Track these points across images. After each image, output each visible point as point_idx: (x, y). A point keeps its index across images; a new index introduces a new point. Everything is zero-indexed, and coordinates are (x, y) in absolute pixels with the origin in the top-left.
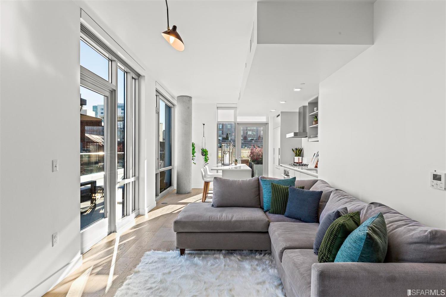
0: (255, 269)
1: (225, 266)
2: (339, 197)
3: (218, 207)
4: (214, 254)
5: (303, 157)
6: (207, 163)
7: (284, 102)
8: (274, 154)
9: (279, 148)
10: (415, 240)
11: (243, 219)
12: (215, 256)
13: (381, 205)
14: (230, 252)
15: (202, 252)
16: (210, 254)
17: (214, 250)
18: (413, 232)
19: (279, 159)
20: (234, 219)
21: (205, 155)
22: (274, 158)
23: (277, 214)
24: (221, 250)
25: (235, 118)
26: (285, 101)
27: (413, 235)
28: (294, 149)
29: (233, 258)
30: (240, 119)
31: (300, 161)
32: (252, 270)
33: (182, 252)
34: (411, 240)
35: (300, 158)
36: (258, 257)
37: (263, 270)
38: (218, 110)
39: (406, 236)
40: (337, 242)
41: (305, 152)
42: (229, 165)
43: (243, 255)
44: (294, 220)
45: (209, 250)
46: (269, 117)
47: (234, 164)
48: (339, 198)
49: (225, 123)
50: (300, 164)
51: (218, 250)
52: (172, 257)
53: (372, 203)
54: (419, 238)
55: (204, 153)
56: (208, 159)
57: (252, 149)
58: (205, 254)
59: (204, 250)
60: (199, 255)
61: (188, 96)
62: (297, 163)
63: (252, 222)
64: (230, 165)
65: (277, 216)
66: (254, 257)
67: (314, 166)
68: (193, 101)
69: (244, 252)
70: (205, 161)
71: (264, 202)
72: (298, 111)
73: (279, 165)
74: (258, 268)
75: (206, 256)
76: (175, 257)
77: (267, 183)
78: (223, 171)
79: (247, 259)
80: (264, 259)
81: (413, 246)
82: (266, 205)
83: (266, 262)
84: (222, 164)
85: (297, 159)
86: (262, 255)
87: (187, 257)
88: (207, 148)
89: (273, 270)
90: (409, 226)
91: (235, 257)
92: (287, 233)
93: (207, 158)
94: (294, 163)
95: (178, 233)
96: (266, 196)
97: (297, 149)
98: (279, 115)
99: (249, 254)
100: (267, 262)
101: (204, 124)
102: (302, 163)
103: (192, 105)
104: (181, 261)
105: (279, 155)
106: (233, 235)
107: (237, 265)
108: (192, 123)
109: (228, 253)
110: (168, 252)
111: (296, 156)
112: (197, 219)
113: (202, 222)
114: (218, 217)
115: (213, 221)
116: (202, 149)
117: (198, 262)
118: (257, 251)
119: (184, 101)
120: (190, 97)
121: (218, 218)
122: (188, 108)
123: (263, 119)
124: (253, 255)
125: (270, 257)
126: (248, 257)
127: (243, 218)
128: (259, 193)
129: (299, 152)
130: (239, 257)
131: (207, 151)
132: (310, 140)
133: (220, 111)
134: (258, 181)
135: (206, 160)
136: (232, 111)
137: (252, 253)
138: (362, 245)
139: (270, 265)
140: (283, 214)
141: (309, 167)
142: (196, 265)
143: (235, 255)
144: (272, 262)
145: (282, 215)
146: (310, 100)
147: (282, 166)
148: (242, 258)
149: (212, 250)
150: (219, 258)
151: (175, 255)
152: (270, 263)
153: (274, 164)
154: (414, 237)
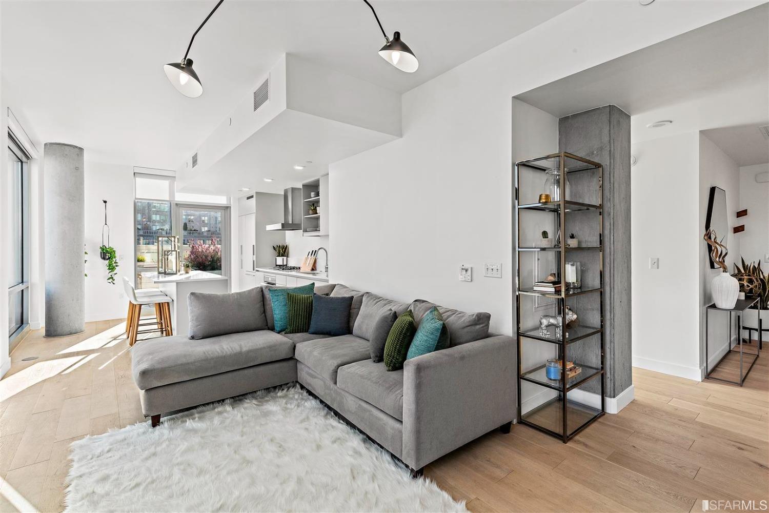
0: (286, 409)
1: (242, 417)
2: (375, 300)
3: (203, 338)
4: (214, 408)
5: (287, 257)
6: (114, 272)
7: (270, 180)
8: (242, 254)
9: (253, 246)
10: (467, 324)
11: (259, 347)
12: (216, 410)
13: (424, 301)
14: (237, 399)
15: (191, 411)
16: (208, 411)
17: (213, 403)
18: (463, 319)
19: (254, 261)
20: (244, 349)
21: (109, 258)
22: (242, 260)
23: (298, 332)
24: (223, 400)
25: (172, 193)
26: (272, 180)
27: (464, 320)
28: (275, 247)
29: (246, 405)
30: (180, 198)
31: (285, 263)
32: (284, 411)
33: (156, 421)
34: (464, 325)
35: (285, 258)
36: (281, 394)
37: (298, 406)
38: (137, 179)
39: (458, 322)
40: (406, 340)
41: (291, 251)
42: (176, 274)
43: (258, 397)
44: (321, 336)
45: (204, 405)
46: (230, 198)
47: (183, 272)
48: (375, 302)
49: (147, 201)
50: (284, 267)
51: (219, 402)
52: (138, 435)
53: (416, 301)
54: (470, 321)
55: (107, 254)
56: (117, 266)
57: (193, 247)
58: (199, 413)
59: (195, 407)
60: (191, 416)
61: (76, 147)
62: (280, 266)
63: (272, 347)
64: (178, 274)
65: (299, 335)
66: (275, 396)
67: (310, 268)
68: (86, 156)
69: (258, 393)
70: (109, 269)
71: (276, 321)
72: (283, 194)
73: (254, 270)
74: (289, 406)
75: (202, 414)
76: (144, 433)
77: (279, 294)
78: (177, 283)
79: (267, 401)
80: (290, 394)
81: (466, 330)
82: (278, 325)
83: (294, 397)
84: (159, 273)
85: (280, 261)
86: (286, 390)
87: (168, 425)
88: (112, 244)
89: (309, 403)
90: (457, 314)
91: (248, 403)
92: (330, 350)
93: (114, 265)
94: (276, 265)
95: (148, 390)
96: (278, 311)
97: (280, 246)
98: (252, 197)
99: (267, 395)
100: (296, 397)
101: (105, 202)
102: (286, 265)
103: (83, 164)
104: (162, 434)
105: (254, 254)
106: (246, 371)
107: (259, 411)
108: (85, 198)
109: (235, 401)
110: (123, 430)
111: (279, 256)
112: (184, 360)
113: (195, 362)
114: (218, 350)
115: (212, 359)
116: (101, 248)
117: (194, 425)
118: (275, 388)
119: (66, 155)
120: (81, 149)
121: (219, 352)
122: (77, 169)
123: (222, 200)
124: (272, 394)
125: (297, 390)
126: (266, 399)
127: (257, 345)
128: (264, 310)
129: (283, 251)
130: (254, 402)
131: (114, 251)
132: (306, 234)
133: (139, 180)
134: (261, 293)
135: (111, 268)
136: (166, 183)
137: (269, 392)
138: (439, 334)
139: (302, 399)
140: (307, 332)
141: (302, 270)
142: (195, 431)
143: (248, 401)
144: (302, 395)
145: (305, 333)
146: (307, 181)
147: (258, 271)
148: (260, 402)
149: (208, 404)
150: (226, 411)
151: (141, 430)
152: (301, 396)
153: (242, 268)
154: (465, 321)
